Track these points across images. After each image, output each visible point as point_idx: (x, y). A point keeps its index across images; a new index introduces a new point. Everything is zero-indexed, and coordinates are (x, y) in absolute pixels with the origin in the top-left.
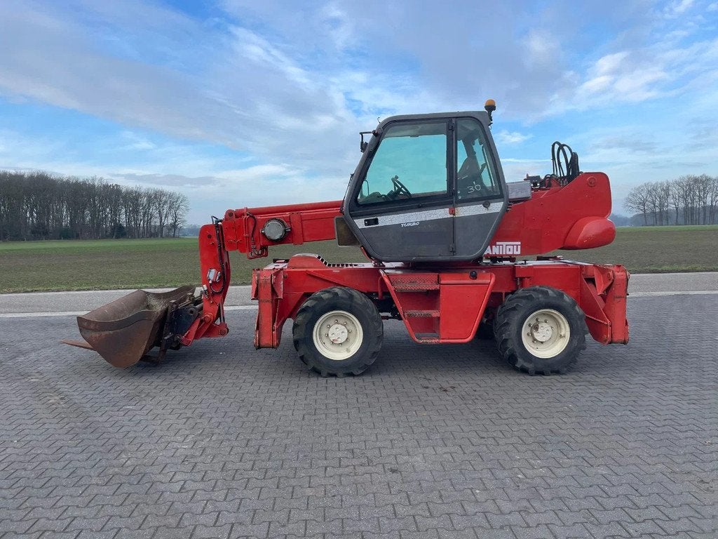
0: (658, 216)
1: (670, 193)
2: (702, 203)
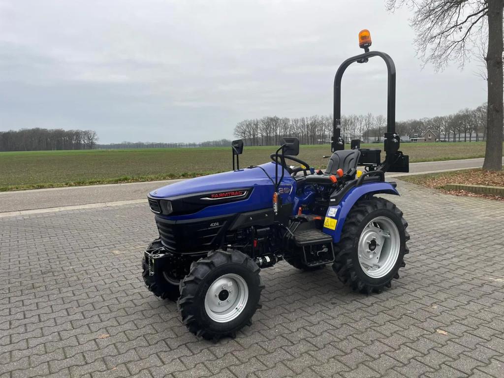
0: (252, 141)
1: (259, 127)
2: (275, 133)
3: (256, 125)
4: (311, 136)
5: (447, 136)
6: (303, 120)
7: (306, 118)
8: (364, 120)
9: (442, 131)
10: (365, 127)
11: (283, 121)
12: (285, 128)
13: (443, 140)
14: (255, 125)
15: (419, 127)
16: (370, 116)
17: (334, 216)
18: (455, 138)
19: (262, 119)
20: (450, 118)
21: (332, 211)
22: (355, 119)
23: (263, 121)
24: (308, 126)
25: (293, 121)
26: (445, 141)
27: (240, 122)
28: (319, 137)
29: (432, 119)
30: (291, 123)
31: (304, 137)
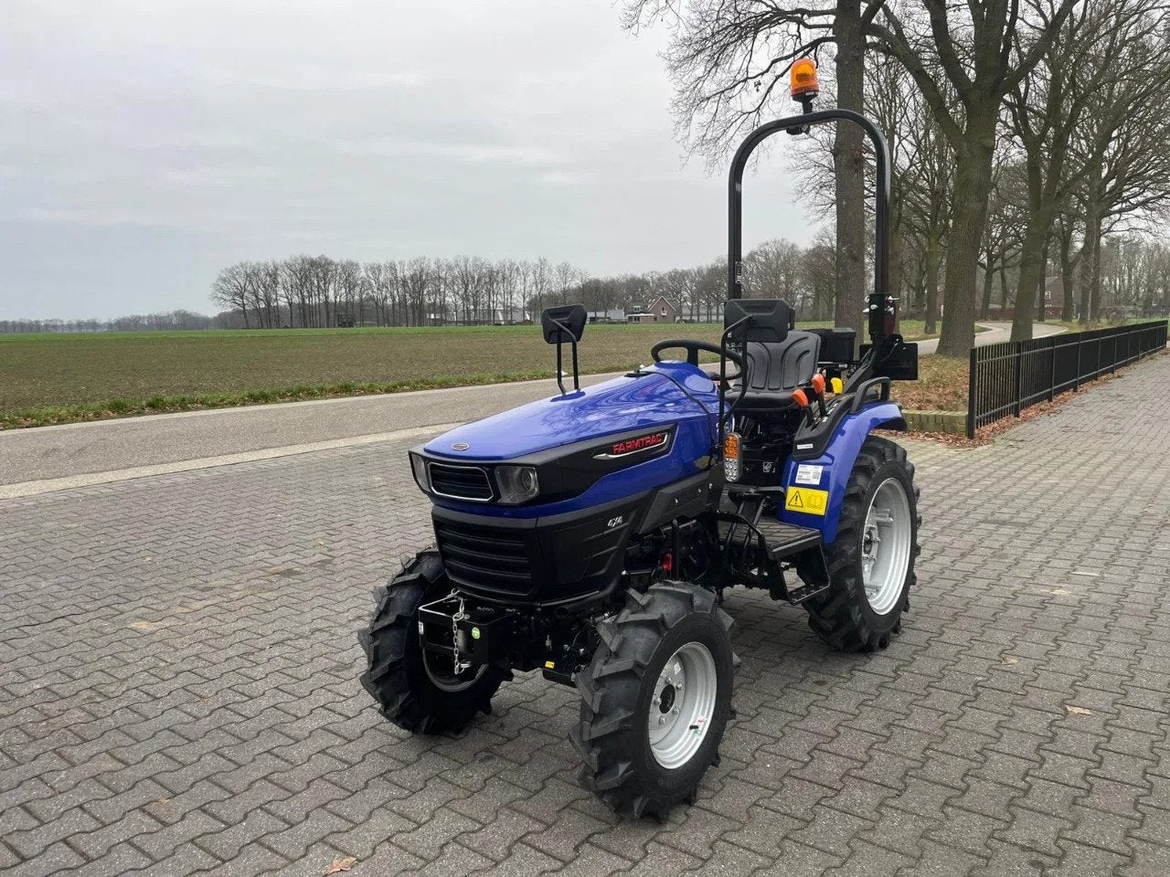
0: (263, 315)
2: (322, 297)
3: (274, 276)
4: (413, 305)
5: (695, 312)
6: (392, 268)
7: (400, 263)
8: (531, 273)
9: (685, 301)
10: (534, 288)
11: (343, 267)
12: (350, 285)
13: (688, 318)
14: (271, 276)
15: (642, 291)
16: (543, 263)
17: (817, 482)
18: (709, 314)
19: (289, 261)
20: (700, 272)
21: (809, 473)
22: (510, 269)
23: (289, 266)
24: (404, 282)
25: (366, 271)
26: (692, 321)
27: (229, 267)
28: (433, 308)
29: (665, 275)
30: (363, 274)
31: (397, 308)
